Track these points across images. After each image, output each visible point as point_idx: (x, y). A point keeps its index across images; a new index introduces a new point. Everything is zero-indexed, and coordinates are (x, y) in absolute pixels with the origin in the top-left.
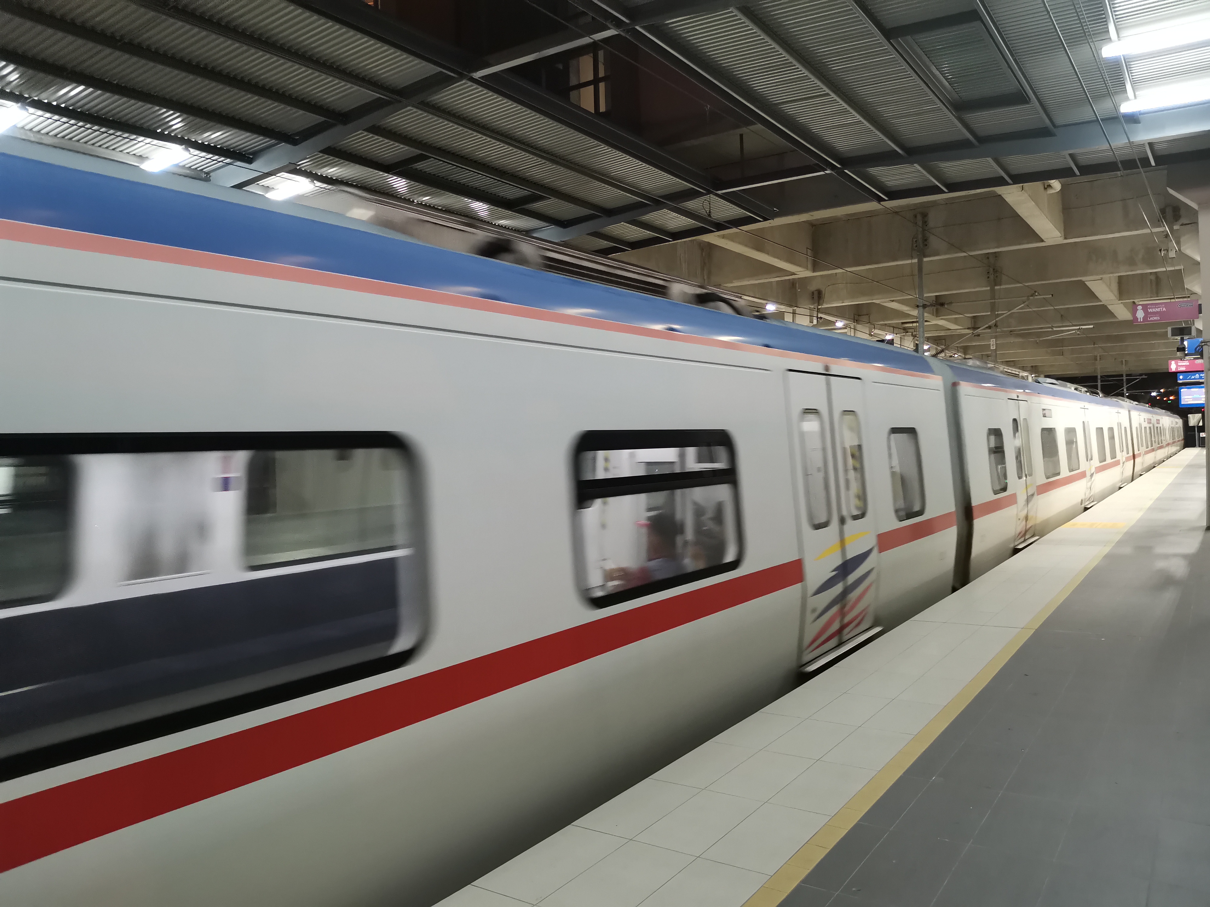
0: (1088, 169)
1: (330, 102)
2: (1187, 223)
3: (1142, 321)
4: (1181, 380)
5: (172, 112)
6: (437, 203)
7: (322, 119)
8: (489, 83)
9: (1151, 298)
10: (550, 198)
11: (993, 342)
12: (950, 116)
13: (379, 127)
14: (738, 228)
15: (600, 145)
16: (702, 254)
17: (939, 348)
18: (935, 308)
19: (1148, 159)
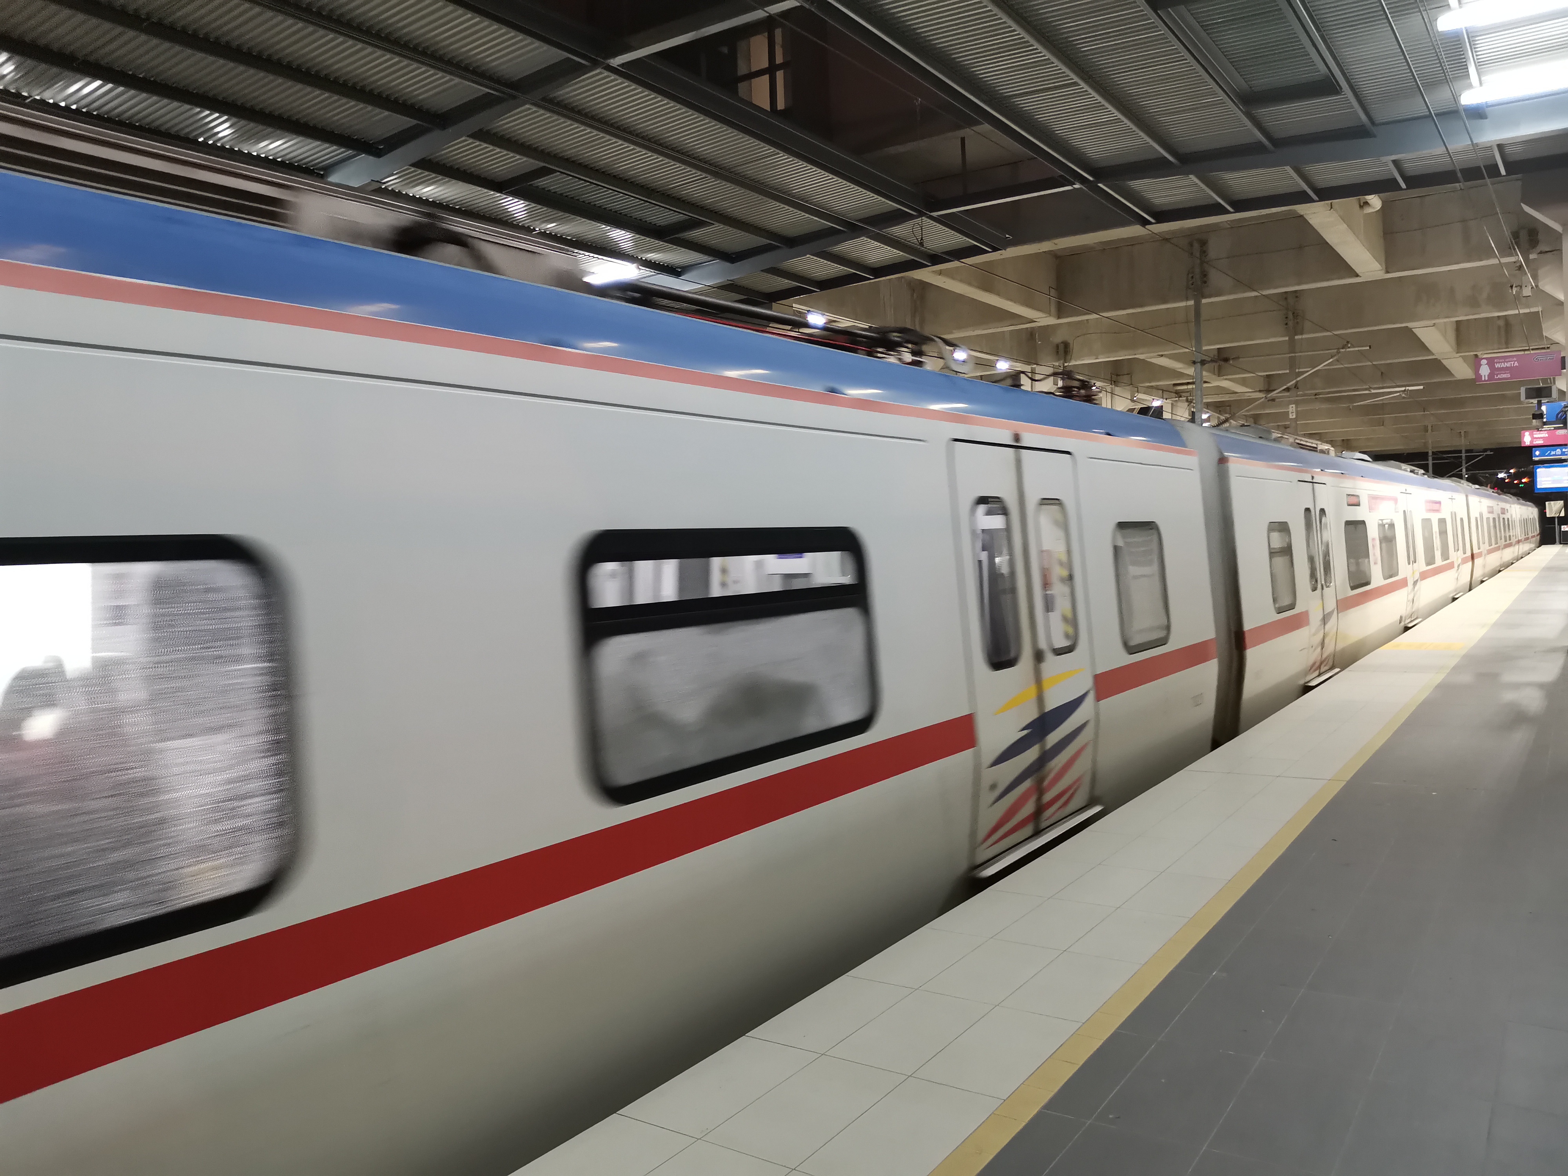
0: (1417, 181)
1: (424, 99)
2: (1547, 250)
3: (1487, 379)
4: (1537, 456)
5: (217, 115)
6: (566, 231)
7: (414, 122)
8: (630, 72)
9: (1499, 349)
10: (713, 224)
11: (1292, 408)
12: (1237, 112)
13: (488, 132)
14: (961, 260)
15: (778, 154)
16: (912, 296)
17: (1223, 418)
18: (1216, 365)
19: (1497, 165)
